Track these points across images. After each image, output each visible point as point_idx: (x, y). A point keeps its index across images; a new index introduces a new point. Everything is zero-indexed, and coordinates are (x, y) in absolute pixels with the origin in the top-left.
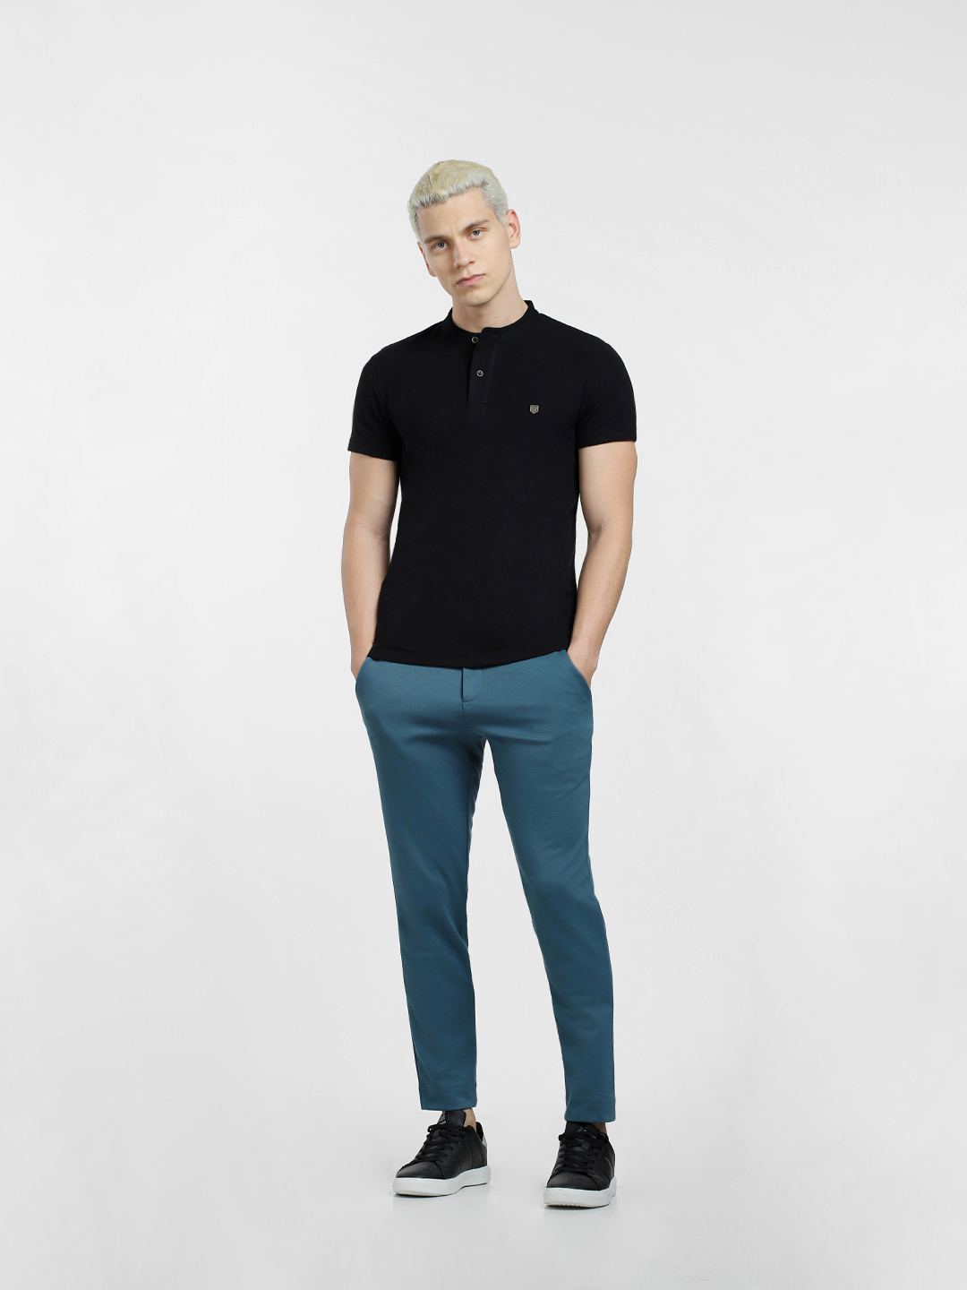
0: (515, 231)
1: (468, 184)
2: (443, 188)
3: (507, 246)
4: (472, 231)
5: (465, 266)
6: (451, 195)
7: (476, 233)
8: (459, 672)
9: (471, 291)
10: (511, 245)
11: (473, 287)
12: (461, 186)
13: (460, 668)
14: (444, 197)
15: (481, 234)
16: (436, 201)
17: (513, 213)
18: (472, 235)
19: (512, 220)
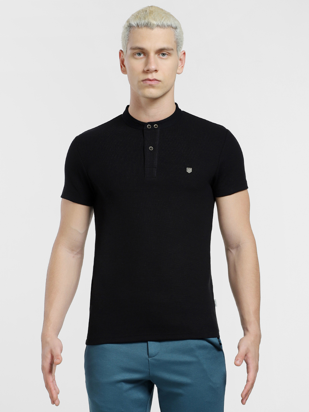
0: (182, 64)
1: (169, 23)
2: (155, 19)
3: (176, 70)
4: (162, 52)
5: (151, 72)
6: (158, 26)
7: (164, 54)
8: (145, 344)
9: (149, 88)
10: (178, 71)
11: (151, 86)
12: (165, 23)
13: (146, 341)
14: (153, 24)
15: (166, 56)
16: (148, 26)
17: (184, 53)
18: (161, 55)
19: (182, 57)
